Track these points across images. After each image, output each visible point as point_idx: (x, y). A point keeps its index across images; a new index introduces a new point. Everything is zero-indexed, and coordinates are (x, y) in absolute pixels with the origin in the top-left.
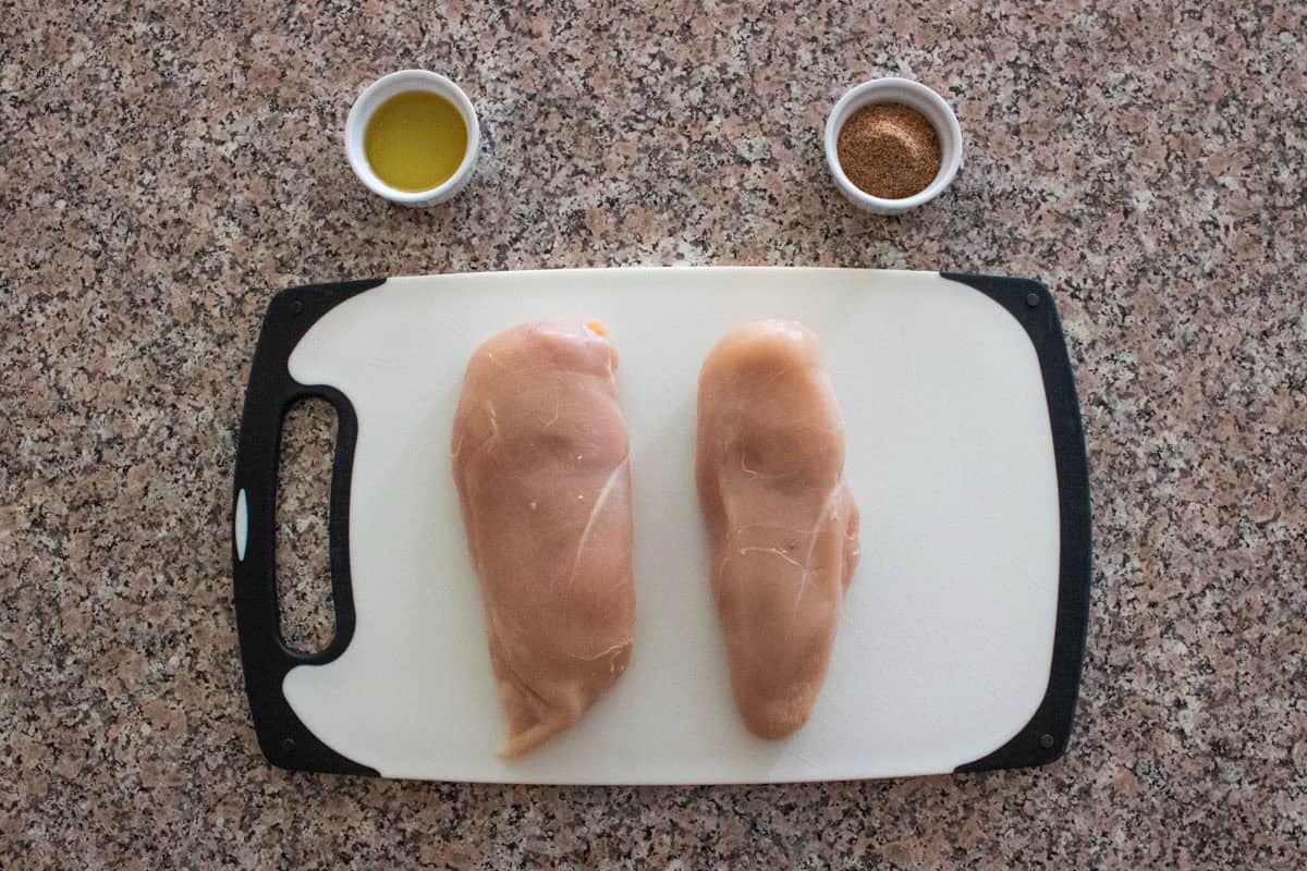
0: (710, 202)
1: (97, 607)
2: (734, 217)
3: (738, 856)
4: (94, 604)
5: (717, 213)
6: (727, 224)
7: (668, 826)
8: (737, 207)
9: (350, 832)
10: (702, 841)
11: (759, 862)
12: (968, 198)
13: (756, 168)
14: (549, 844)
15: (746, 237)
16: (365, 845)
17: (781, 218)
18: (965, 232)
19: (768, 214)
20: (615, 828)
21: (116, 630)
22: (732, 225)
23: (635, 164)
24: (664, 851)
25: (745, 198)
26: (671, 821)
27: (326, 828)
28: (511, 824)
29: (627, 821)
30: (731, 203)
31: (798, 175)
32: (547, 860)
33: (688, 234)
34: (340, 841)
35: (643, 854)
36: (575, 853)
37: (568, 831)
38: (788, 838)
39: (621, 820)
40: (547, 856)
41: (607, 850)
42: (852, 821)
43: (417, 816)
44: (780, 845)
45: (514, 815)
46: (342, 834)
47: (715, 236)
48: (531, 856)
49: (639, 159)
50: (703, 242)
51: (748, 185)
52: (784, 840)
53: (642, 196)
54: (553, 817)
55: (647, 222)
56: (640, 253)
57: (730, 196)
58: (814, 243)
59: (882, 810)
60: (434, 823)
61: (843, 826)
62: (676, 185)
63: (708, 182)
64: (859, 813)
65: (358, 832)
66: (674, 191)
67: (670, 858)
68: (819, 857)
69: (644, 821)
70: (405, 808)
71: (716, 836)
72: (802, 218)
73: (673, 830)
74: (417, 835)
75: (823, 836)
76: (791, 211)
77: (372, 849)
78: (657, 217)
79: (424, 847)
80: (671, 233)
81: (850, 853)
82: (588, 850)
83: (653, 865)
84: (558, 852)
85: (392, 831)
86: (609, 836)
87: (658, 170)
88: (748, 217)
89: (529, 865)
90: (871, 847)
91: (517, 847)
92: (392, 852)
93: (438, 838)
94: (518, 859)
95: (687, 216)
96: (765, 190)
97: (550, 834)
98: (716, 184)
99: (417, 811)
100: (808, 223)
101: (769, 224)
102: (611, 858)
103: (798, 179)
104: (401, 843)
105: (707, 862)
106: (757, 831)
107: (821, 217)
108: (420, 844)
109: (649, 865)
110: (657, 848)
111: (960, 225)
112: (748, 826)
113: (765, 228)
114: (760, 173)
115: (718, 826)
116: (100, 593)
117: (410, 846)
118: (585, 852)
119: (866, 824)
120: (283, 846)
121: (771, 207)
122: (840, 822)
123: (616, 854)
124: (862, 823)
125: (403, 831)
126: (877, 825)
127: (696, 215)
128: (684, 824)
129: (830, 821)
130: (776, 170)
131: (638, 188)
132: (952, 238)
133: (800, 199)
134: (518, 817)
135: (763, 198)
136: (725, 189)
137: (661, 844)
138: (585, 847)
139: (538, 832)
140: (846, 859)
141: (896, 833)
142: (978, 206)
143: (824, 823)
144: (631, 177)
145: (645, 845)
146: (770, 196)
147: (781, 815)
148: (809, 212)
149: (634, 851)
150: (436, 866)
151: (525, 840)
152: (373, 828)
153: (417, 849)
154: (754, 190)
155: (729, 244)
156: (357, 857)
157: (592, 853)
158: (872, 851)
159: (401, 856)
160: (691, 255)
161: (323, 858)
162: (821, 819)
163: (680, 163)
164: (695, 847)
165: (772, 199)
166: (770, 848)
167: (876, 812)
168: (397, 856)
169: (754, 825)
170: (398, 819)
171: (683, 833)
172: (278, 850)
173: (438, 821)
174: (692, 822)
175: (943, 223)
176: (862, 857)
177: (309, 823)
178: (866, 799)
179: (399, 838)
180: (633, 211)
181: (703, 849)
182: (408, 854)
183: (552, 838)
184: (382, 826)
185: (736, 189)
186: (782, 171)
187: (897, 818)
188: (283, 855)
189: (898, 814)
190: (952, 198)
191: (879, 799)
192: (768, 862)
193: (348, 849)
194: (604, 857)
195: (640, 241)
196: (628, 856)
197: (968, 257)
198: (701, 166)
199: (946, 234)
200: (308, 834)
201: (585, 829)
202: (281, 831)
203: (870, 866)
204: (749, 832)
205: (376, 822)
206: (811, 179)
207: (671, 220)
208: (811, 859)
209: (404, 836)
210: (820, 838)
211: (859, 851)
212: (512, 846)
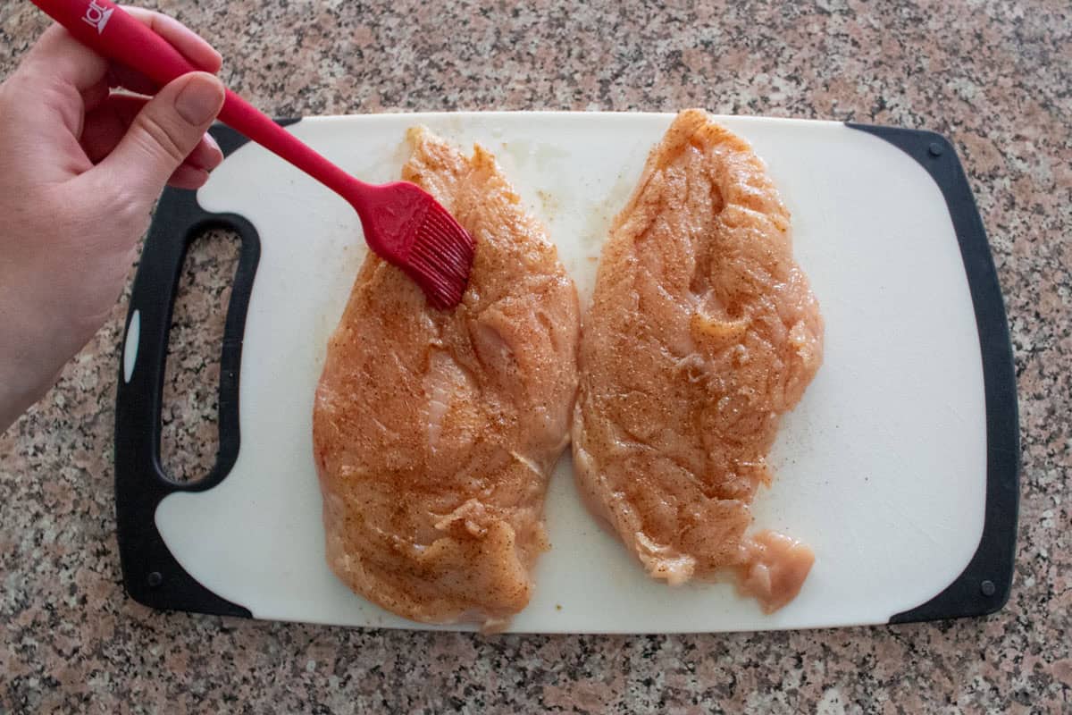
0: (797, 44)
1: (181, 431)
2: (822, 57)
3: (898, 682)
4: (177, 428)
5: (805, 53)
6: (816, 63)
7: (819, 651)
8: (823, 48)
9: (462, 674)
10: (857, 666)
11: (922, 688)
12: (1032, 42)
13: (836, 17)
14: (689, 677)
15: (835, 74)
16: (480, 688)
17: (866, 58)
18: (1034, 70)
19: (853, 55)
20: (762, 656)
21: (200, 455)
22: (820, 64)
23: (724, 14)
24: (817, 680)
25: (829, 42)
26: (823, 645)
27: (435, 669)
28: (646, 656)
29: (774, 648)
30: (817, 45)
31: (876, 24)
32: (688, 697)
33: (781, 71)
34: (450, 684)
35: (795, 684)
36: (720, 686)
37: (710, 662)
38: (949, 658)
39: (768, 647)
40: (688, 692)
41: (755, 681)
42: (1015, 637)
43: (539, 652)
44: (942, 667)
45: (649, 646)
46: (452, 676)
47: (807, 72)
48: (671, 693)
49: (728, 10)
50: (796, 78)
51: (831, 31)
52: (946, 662)
53: (733, 40)
54: (693, 647)
55: (741, 61)
56: (738, 87)
57: (816, 40)
58: (899, 79)
59: (1044, 624)
60: (559, 659)
61: (1006, 642)
62: (764, 30)
63: (794, 28)
64: (1022, 628)
65: (471, 672)
66: (763, 35)
67: (824, 688)
68: (986, 679)
69: (793, 646)
70: (525, 644)
71: (872, 660)
72: (884, 59)
73: (826, 656)
74: (539, 674)
75: (986, 656)
76: (873, 52)
77: (488, 692)
78: (750, 56)
79: (548, 688)
80: (765, 70)
81: (1017, 673)
82: (733, 684)
83: (807, 696)
84: (700, 687)
85: (510, 670)
86: (756, 666)
87: (746, 18)
88: (835, 57)
89: (668, 703)
90: (1038, 665)
91: (655, 684)
92: (511, 695)
93: (563, 676)
94: (656, 697)
95: (778, 56)
96: (847, 35)
97: (691, 666)
98: (801, 29)
99: (539, 647)
100: (890, 63)
101: (856, 63)
102: (760, 691)
103: (876, 26)
104: (520, 684)
105: (865, 690)
106: (916, 652)
107: (901, 58)
108: (543, 684)
109: (802, 697)
110: (810, 678)
111: (1029, 64)
112: (906, 648)
113: (851, 67)
114: (841, 21)
115: (874, 649)
116: (185, 417)
117: (530, 687)
118: (731, 685)
119: (1030, 640)
120: (384, 692)
121: (854, 49)
122: (1001, 639)
123: (766, 686)
124: (1025, 640)
125: (524, 670)
126: (1041, 641)
127: (786, 54)
128: (836, 648)
129: (991, 638)
130: (854, 19)
131: (729, 33)
132: (1023, 75)
133: (880, 43)
134: (654, 649)
135: (846, 41)
136: (810, 34)
137: (814, 672)
138: (730, 680)
139: (677, 665)
140: (1014, 680)
141: (1063, 650)
142: (1042, 49)
143: (985, 640)
144: (722, 24)
145: (796, 674)
146: (853, 40)
147: (939, 633)
148: (890, 53)
149: (784, 683)
150: (561, 708)
151: (662, 674)
152: (488, 667)
153: (540, 690)
154: (837, 35)
155: (820, 80)
156: (470, 701)
157: (739, 687)
158: (1040, 671)
159: (520, 698)
160: (787, 88)
161: (430, 705)
162: (982, 636)
163: (765, 13)
164: (851, 674)
165: (855, 43)
166: (932, 671)
167: (1038, 626)
168: (517, 699)
169: (912, 646)
170: (518, 655)
171: (836, 658)
172: (378, 697)
173: (563, 657)
174: (845, 646)
175: (1013, 63)
176: (1030, 678)
177: (414, 665)
178: (1026, 613)
179: (518, 678)
180: (727, 52)
181: (860, 675)
182: (529, 696)
183: (693, 671)
184: (499, 665)
185: (821, 34)
186: (859, 20)
187: (1062, 633)
188: (385, 703)
189: (1062, 627)
190: (1018, 42)
191: (1040, 612)
192: (931, 688)
193: (459, 694)
194: (752, 690)
195: (736, 76)
196: (779, 687)
197: (1040, 92)
198: (785, 15)
199: (1017, 72)
200: (412, 677)
201: (729, 659)
202: (382, 675)
203: (1041, 688)
204: (907, 654)
205: (492, 661)
206: (888, 27)
207: (763, 59)
208: (976, 682)
209: (525, 676)
210: (983, 658)
211: (1027, 670)
212: (648, 683)
